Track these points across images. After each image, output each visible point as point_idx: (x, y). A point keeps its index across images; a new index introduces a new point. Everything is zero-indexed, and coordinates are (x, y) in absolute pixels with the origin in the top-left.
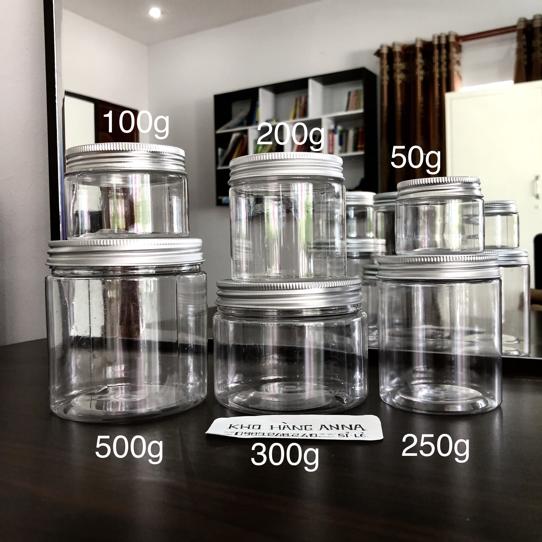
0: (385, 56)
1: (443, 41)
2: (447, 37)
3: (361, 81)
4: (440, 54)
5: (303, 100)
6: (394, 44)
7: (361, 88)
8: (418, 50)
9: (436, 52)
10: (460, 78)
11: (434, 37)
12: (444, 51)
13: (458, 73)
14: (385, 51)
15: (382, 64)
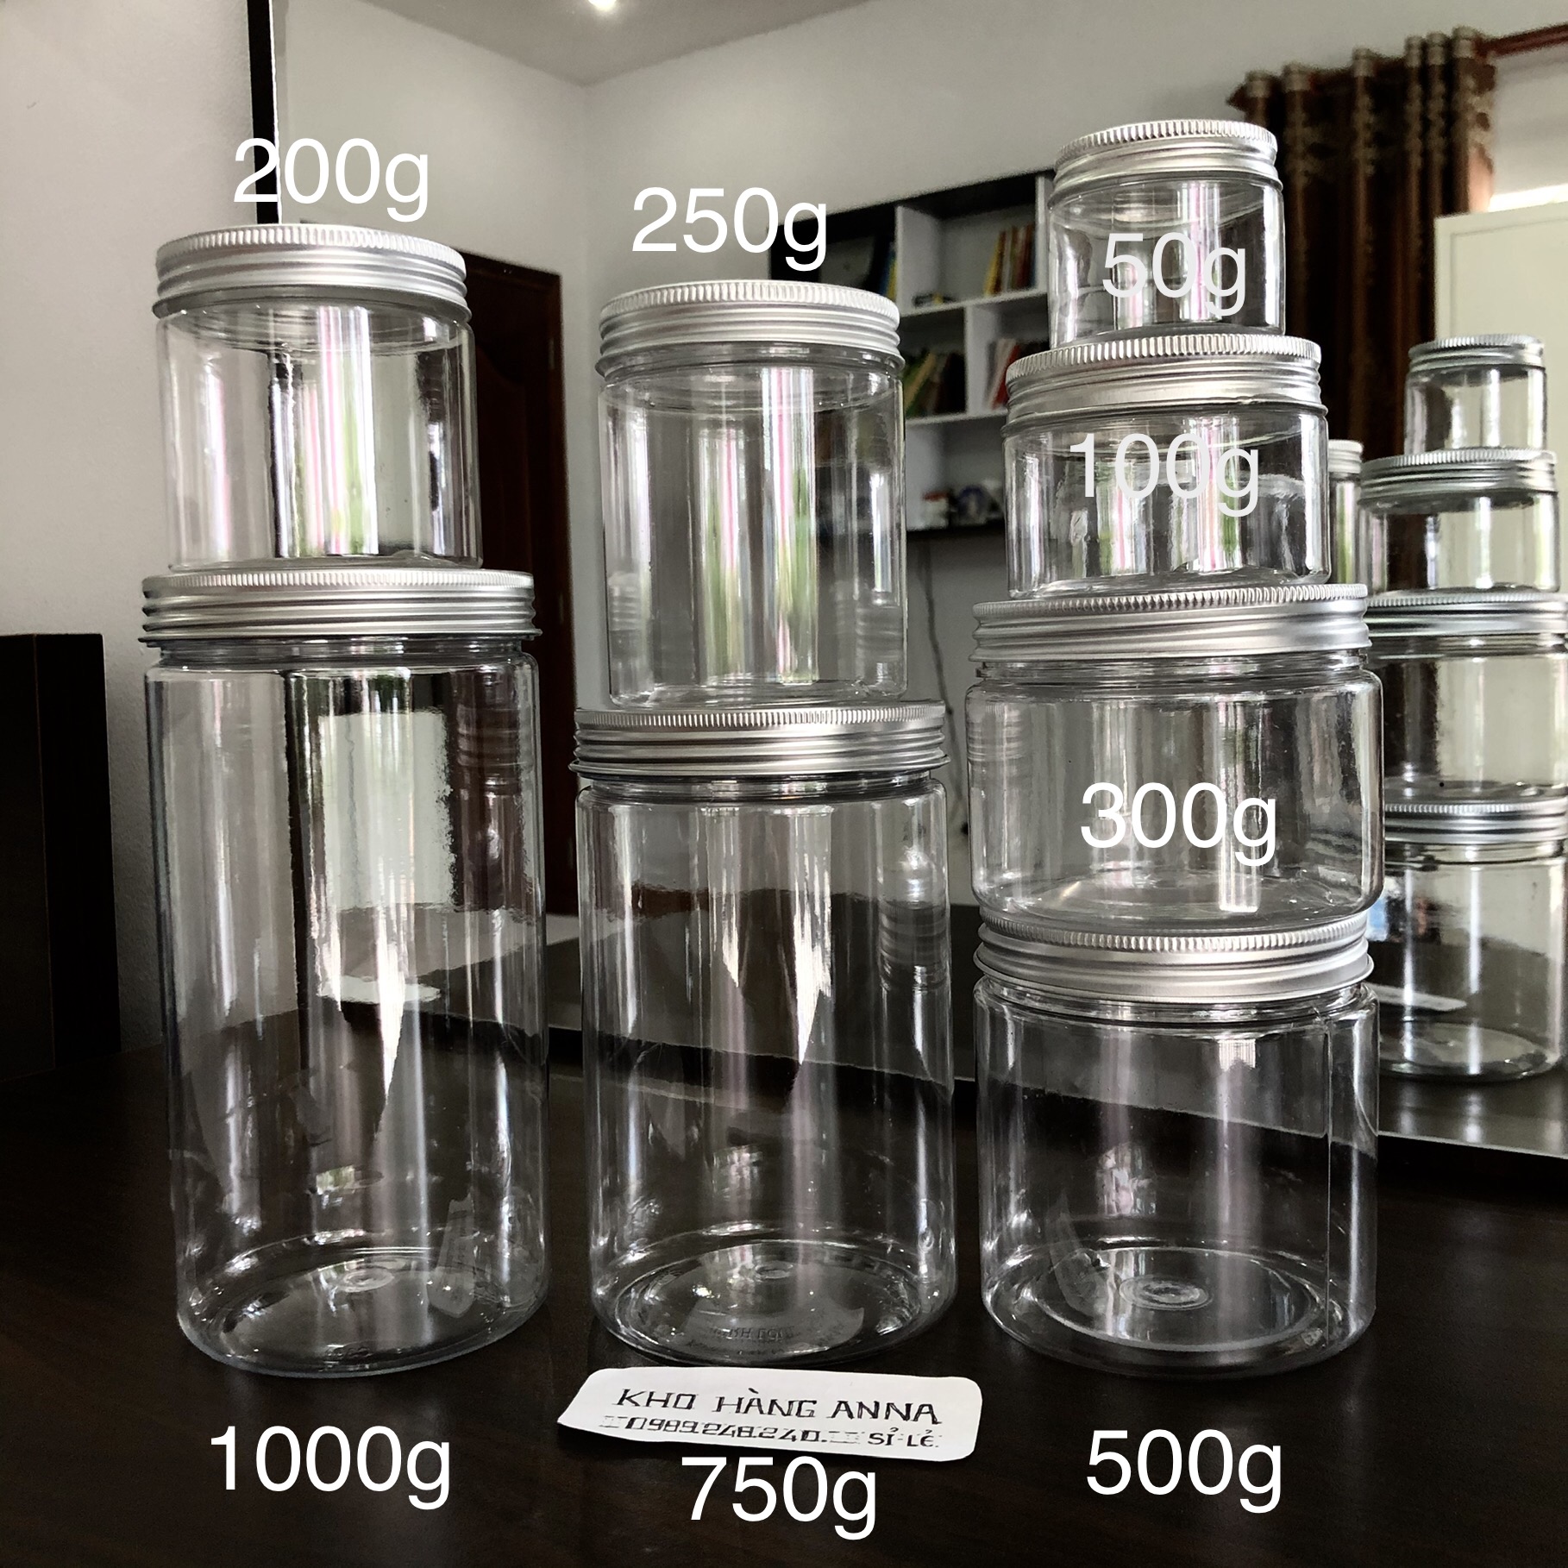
0: (1261, 103)
1: (1437, 59)
2: (1449, 44)
4: (1426, 97)
5: (1022, 235)
6: (1287, 71)
8: (1360, 83)
9: (1416, 89)
10: (1489, 165)
11: (1409, 46)
12: (1439, 88)
13: (1482, 151)
14: (1260, 92)
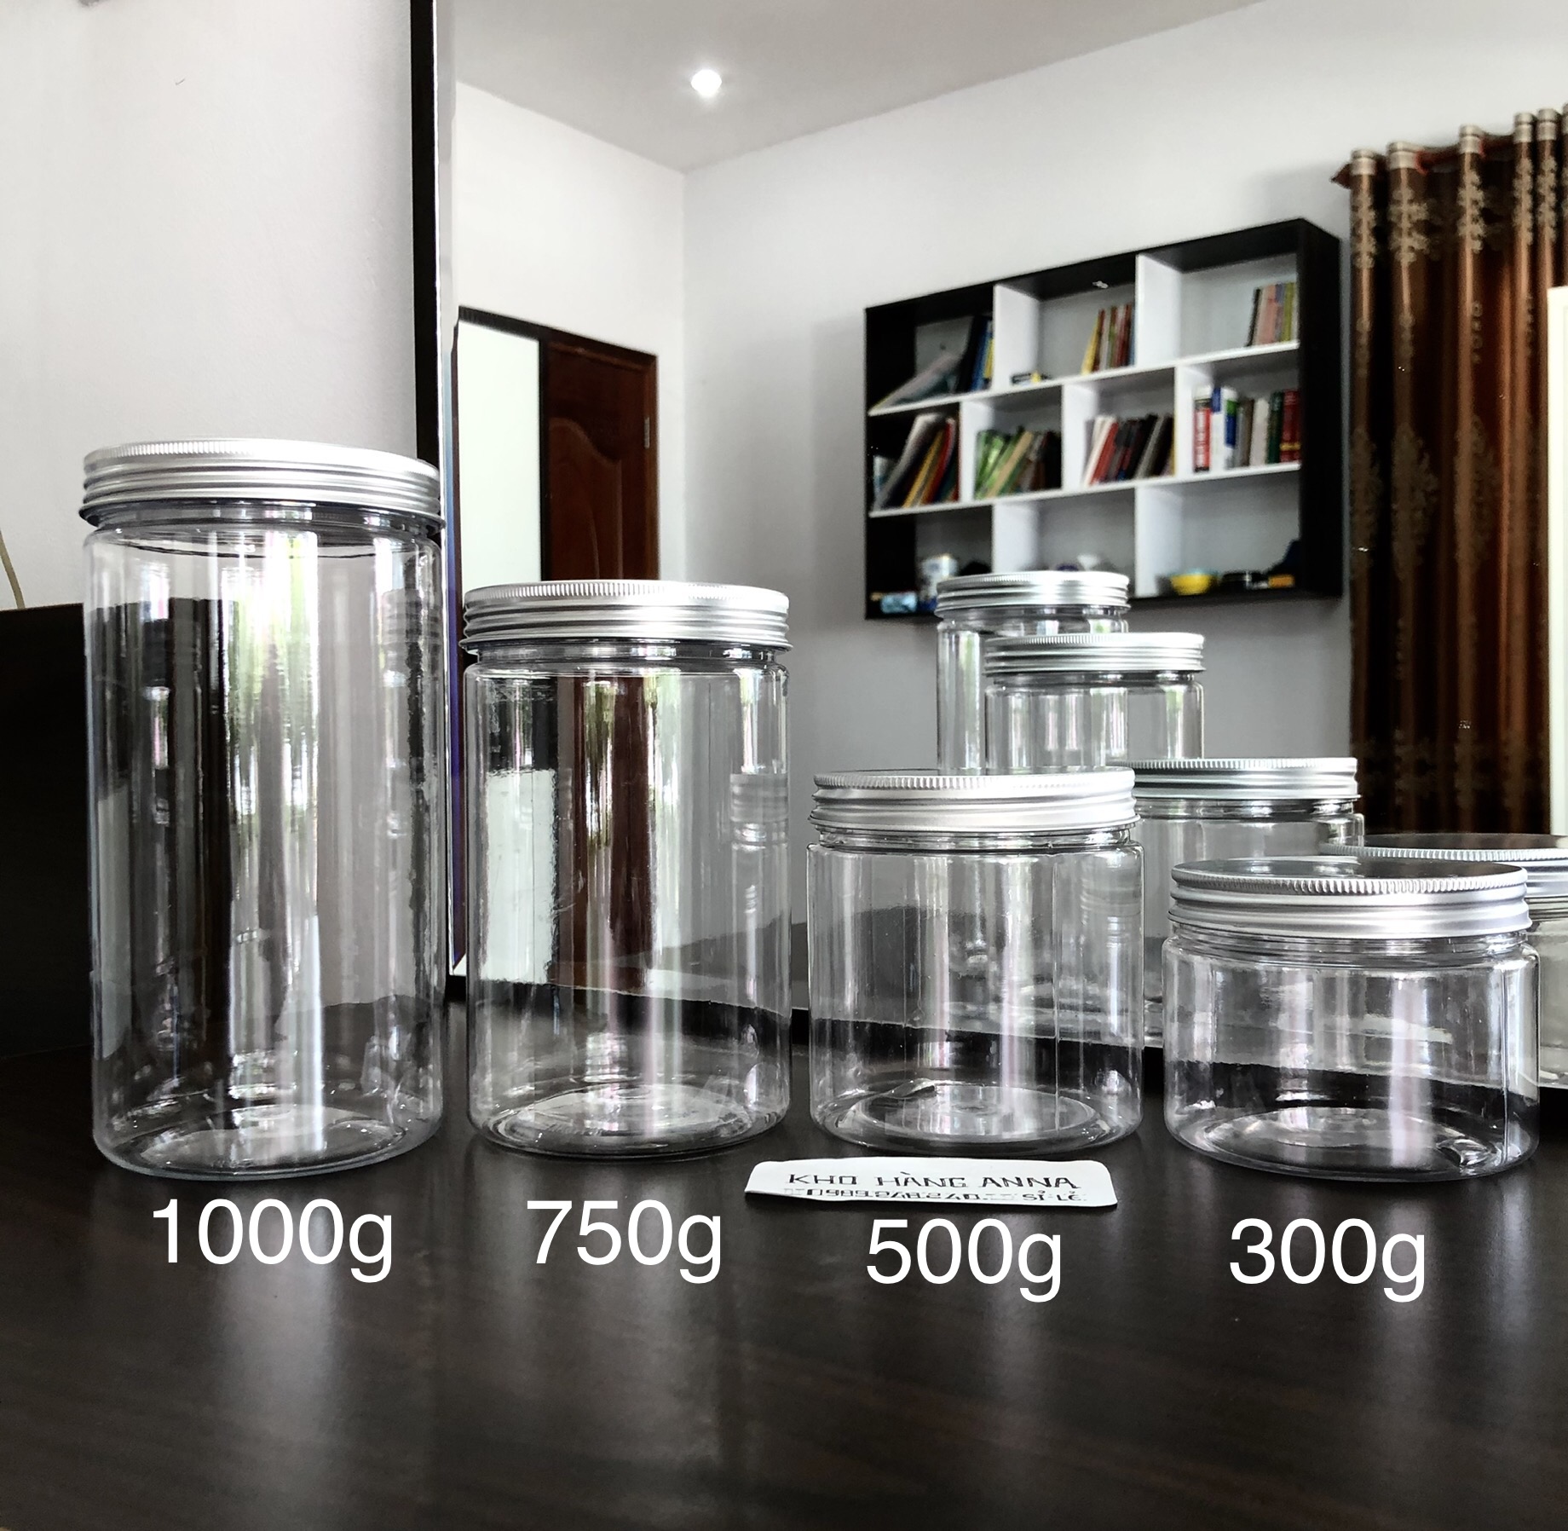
0: (1365, 185)
1: (1548, 135)
2: (1560, 120)
3: (1293, 256)
4: (1537, 171)
5: (1121, 314)
6: (1392, 149)
7: (1292, 277)
8: (1467, 160)
9: (1525, 164)
11: (1518, 123)
12: (1549, 163)
14: (1365, 169)
15: (1355, 208)
